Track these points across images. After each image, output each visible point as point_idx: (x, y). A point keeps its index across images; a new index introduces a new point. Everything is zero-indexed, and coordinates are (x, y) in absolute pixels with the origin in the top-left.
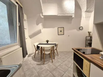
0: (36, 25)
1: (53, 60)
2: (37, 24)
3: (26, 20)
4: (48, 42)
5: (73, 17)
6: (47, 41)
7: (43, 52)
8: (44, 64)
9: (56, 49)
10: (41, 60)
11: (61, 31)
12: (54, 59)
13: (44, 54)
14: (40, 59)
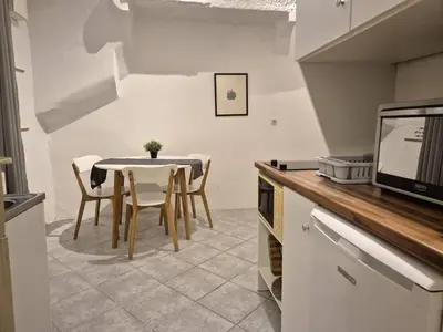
0: (83, 49)
1: (182, 243)
2: (93, 47)
3: (26, 16)
4: (154, 155)
5: (290, 19)
6: (154, 149)
7: (128, 201)
8: (131, 258)
9: (201, 192)
10: (115, 246)
11: (231, 96)
12: (188, 238)
13: (130, 208)
14: (111, 243)
